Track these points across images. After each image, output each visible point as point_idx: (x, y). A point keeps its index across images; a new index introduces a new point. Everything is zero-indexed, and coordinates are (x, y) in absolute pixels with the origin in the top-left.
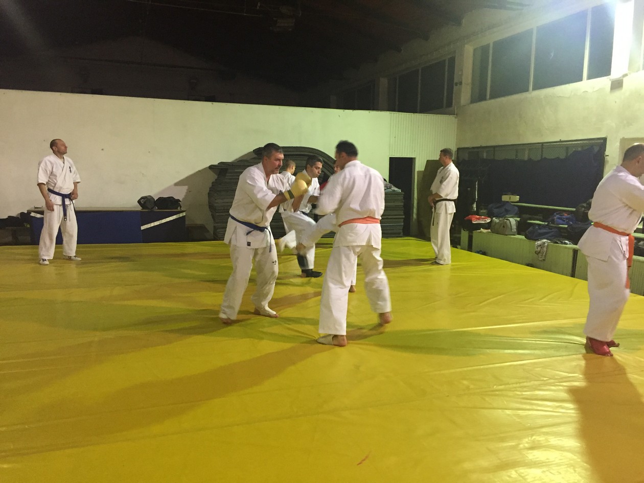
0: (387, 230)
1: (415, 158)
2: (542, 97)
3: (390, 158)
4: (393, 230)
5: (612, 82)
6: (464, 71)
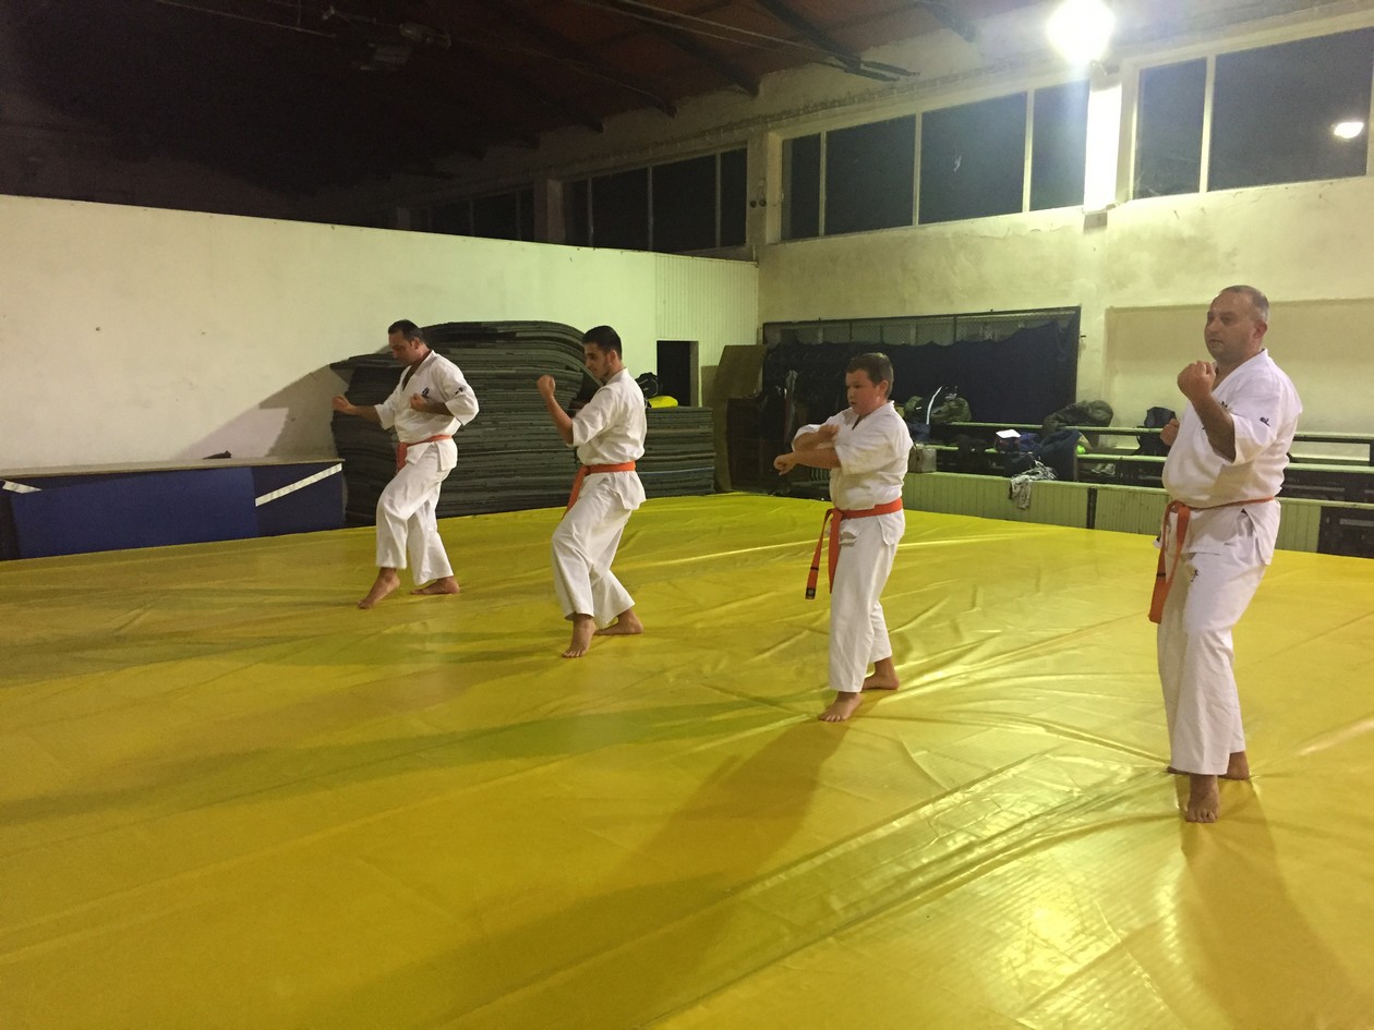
0: (689, 481)
1: (696, 343)
2: (949, 236)
3: (659, 342)
4: (698, 480)
5: (1087, 217)
6: (768, 179)
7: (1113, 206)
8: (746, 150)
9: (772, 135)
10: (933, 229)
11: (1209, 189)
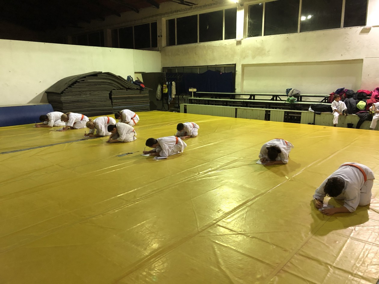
3: (135, 72)
5: (237, 42)
6: (162, 31)
7: (243, 39)
8: (157, 22)
9: (163, 19)
10: (202, 44)
11: (264, 35)
